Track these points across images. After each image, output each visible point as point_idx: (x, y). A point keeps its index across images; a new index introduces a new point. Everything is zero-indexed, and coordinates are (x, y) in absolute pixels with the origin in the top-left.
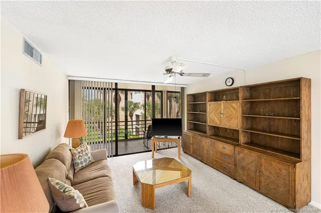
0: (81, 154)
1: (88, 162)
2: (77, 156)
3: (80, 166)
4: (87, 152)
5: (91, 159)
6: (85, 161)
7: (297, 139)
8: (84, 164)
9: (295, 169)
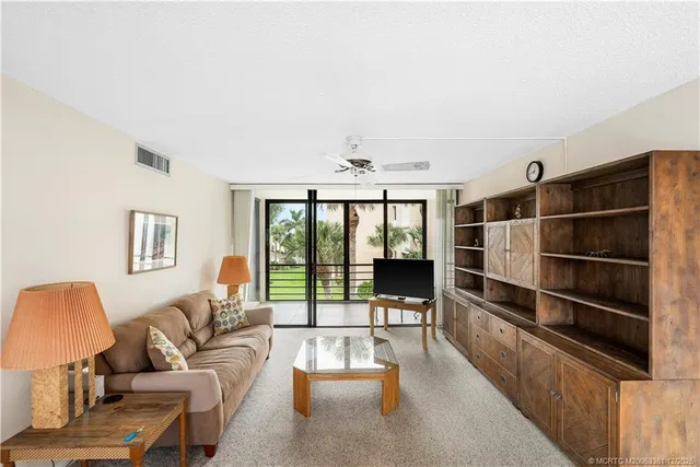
0: (226, 310)
1: (236, 323)
2: (219, 312)
3: (223, 327)
4: (237, 307)
5: (242, 320)
6: (232, 320)
7: (642, 318)
8: (229, 326)
9: (619, 395)
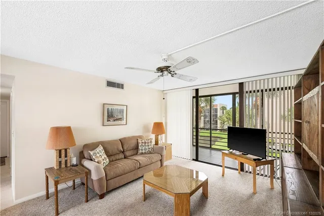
1: (147, 151)
8: (144, 151)
